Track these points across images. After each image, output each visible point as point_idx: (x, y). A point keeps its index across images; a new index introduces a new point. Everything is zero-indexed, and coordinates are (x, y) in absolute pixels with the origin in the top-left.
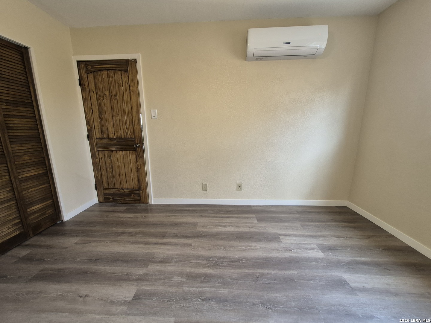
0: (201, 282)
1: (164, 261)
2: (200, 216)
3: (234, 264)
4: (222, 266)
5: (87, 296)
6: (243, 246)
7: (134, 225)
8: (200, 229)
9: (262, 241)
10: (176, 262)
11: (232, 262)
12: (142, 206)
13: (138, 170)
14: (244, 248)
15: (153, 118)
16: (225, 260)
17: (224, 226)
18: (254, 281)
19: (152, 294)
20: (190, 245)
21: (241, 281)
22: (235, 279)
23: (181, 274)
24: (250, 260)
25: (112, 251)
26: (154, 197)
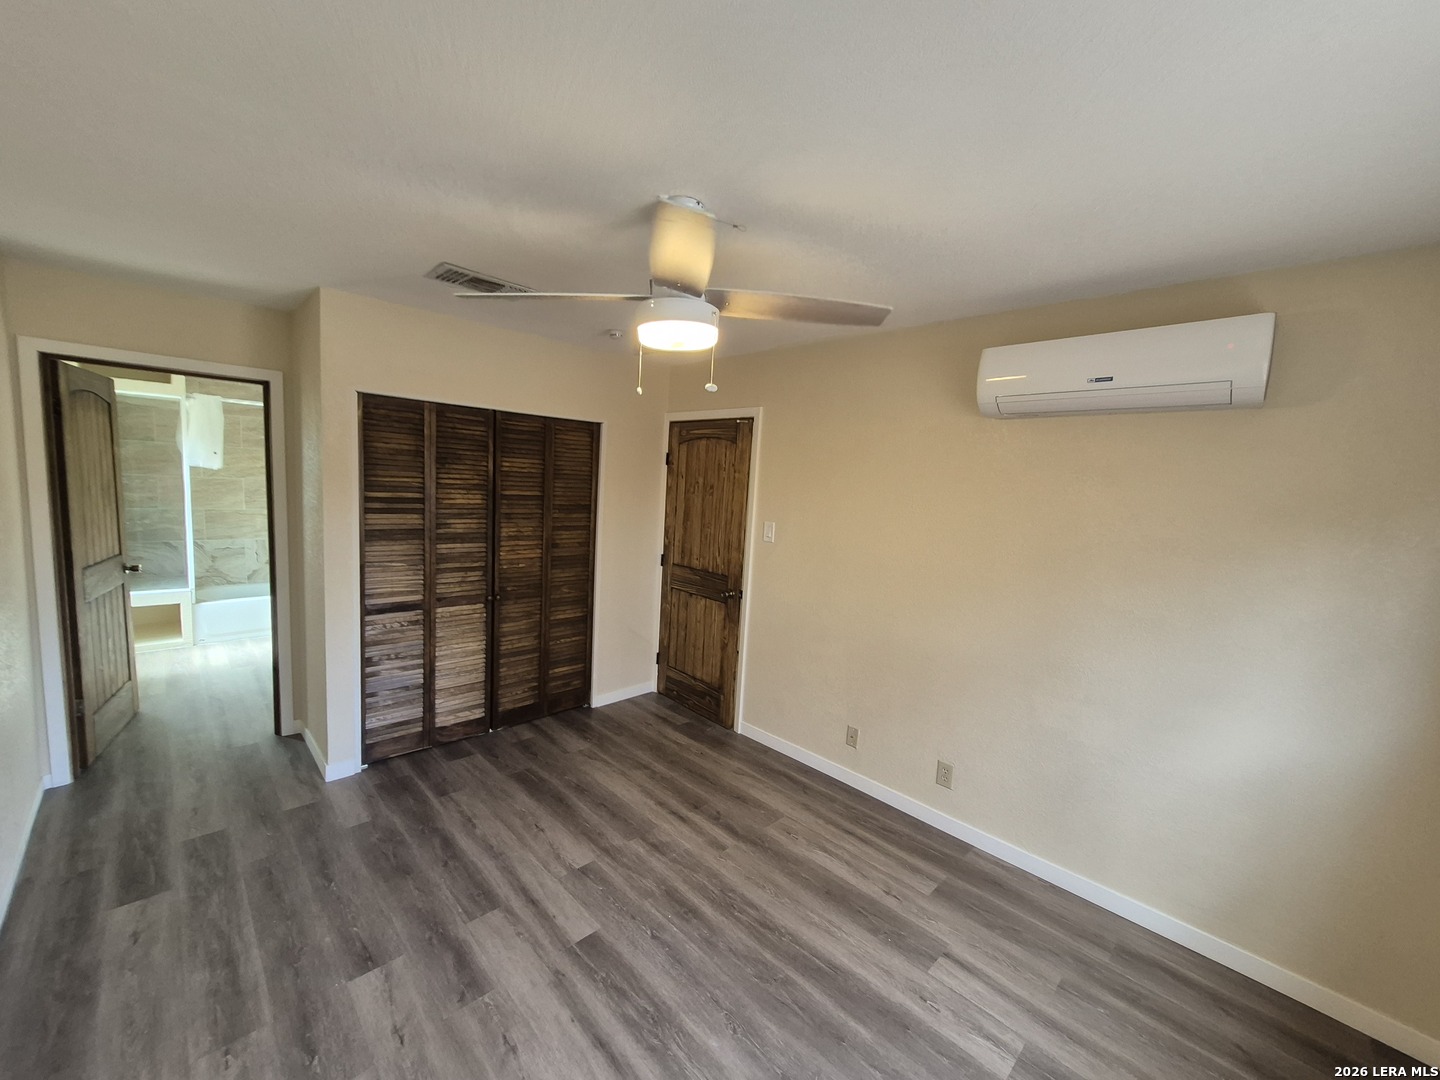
0: (677, 914)
1: (657, 847)
2: (804, 804)
3: (762, 930)
4: (736, 918)
5: (542, 830)
6: (819, 915)
7: (672, 762)
8: (772, 832)
9: (876, 936)
10: (674, 861)
11: (761, 924)
12: (715, 730)
13: (724, 647)
14: (817, 919)
15: (766, 539)
16: (752, 912)
17: (830, 853)
18: (760, 978)
19: (603, 880)
20: (721, 847)
21: (738, 959)
22: (731, 950)
23: (661, 882)
24: (799, 945)
25: (610, 788)
26: (745, 719)
